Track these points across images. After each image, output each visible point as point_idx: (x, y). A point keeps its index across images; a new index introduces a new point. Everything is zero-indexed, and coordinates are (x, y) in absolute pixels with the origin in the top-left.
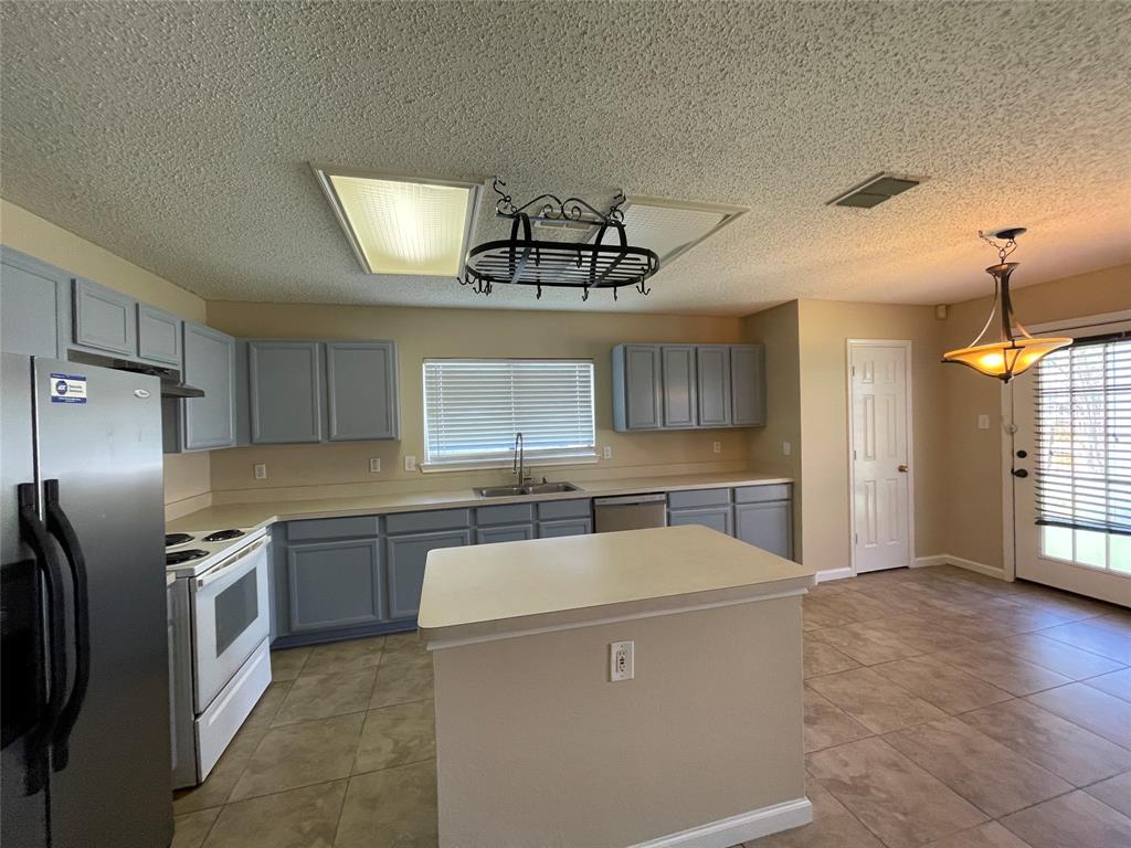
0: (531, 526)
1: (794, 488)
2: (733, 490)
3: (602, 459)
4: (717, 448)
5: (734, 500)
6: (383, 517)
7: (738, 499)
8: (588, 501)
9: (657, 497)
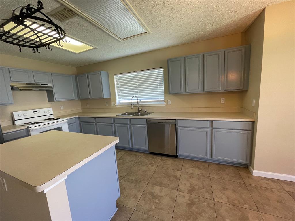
0: (129, 125)
1: (254, 124)
2: (212, 122)
3: (167, 105)
4: (223, 101)
5: (212, 126)
6: (95, 118)
7: (214, 126)
8: (146, 119)
9: (171, 121)
